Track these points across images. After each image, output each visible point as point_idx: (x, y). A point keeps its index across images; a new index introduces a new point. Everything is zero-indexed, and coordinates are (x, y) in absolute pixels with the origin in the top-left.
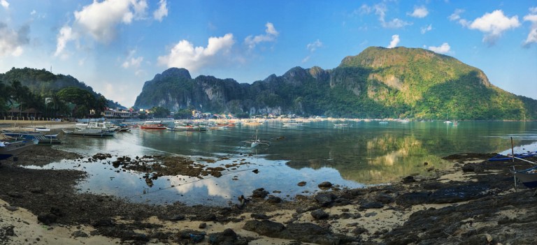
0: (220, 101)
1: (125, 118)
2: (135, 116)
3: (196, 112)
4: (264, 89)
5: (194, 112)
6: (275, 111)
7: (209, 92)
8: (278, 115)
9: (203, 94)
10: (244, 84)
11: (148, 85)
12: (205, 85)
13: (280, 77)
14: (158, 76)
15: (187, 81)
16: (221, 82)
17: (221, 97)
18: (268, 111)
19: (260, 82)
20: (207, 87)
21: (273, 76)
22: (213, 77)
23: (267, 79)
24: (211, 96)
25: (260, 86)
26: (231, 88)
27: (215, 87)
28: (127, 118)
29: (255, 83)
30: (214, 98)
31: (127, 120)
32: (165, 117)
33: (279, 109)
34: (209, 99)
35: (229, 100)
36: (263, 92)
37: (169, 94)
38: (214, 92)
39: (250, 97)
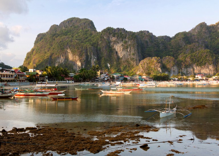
0: (132, 59)
1: (9, 81)
2: (22, 78)
3: (101, 73)
4: (190, 43)
5: (99, 73)
6: (205, 71)
7: (118, 48)
8: (208, 76)
9: (111, 51)
10: (163, 37)
11: (41, 38)
12: (114, 39)
13: (213, 27)
14: (54, 28)
15: (91, 34)
16: (133, 36)
17: (134, 54)
18: (196, 71)
19: (184, 33)
20: (116, 42)
21: (203, 25)
22: (123, 30)
23: (194, 30)
24: (121, 54)
25: (184, 38)
26: (147, 42)
27: (126, 42)
28: (11, 81)
29: (177, 35)
30: (124, 55)
31: (10, 84)
32: (63, 79)
33: (211, 67)
34: (118, 58)
35: (144, 58)
36: (189, 46)
37: (69, 51)
38: (125, 48)
39: (172, 53)
